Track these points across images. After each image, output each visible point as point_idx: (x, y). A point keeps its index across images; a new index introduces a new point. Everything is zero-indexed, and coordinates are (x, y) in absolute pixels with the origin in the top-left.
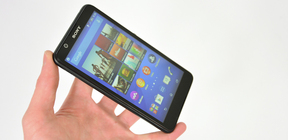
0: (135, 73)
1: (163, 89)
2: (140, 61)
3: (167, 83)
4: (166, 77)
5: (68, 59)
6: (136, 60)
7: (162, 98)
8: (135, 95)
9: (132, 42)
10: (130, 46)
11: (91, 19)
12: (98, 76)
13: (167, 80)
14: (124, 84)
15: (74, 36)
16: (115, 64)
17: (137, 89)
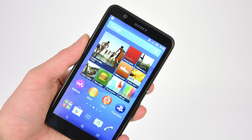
0: (104, 87)
1: (88, 117)
2: (117, 94)
5: (112, 18)
6: (117, 90)
7: (79, 114)
8: (81, 85)
9: (137, 87)
10: (132, 84)
11: (157, 44)
12: (98, 47)
13: (98, 123)
14: (92, 74)
15: (136, 24)
16: (112, 65)
17: (87, 87)
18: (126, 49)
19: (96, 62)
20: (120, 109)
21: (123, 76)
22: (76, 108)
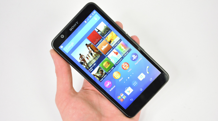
0: (114, 66)
5: (61, 47)
7: (132, 90)
13: (142, 77)
15: (71, 30)
17: (112, 79)
19: (94, 68)
20: (135, 57)
22: (126, 92)
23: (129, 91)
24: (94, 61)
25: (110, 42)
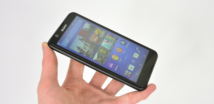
0: (110, 51)
1: (133, 61)
2: (114, 44)
3: (137, 57)
4: (135, 54)
6: (111, 44)
8: (111, 65)
9: (106, 33)
10: (105, 35)
11: (75, 20)
13: (136, 56)
14: (102, 58)
16: (94, 46)
17: (112, 61)
18: (81, 38)
19: (94, 55)
20: (123, 43)
21: (100, 40)
22: (129, 69)
23: (131, 67)
24: (91, 50)
25: (99, 35)
